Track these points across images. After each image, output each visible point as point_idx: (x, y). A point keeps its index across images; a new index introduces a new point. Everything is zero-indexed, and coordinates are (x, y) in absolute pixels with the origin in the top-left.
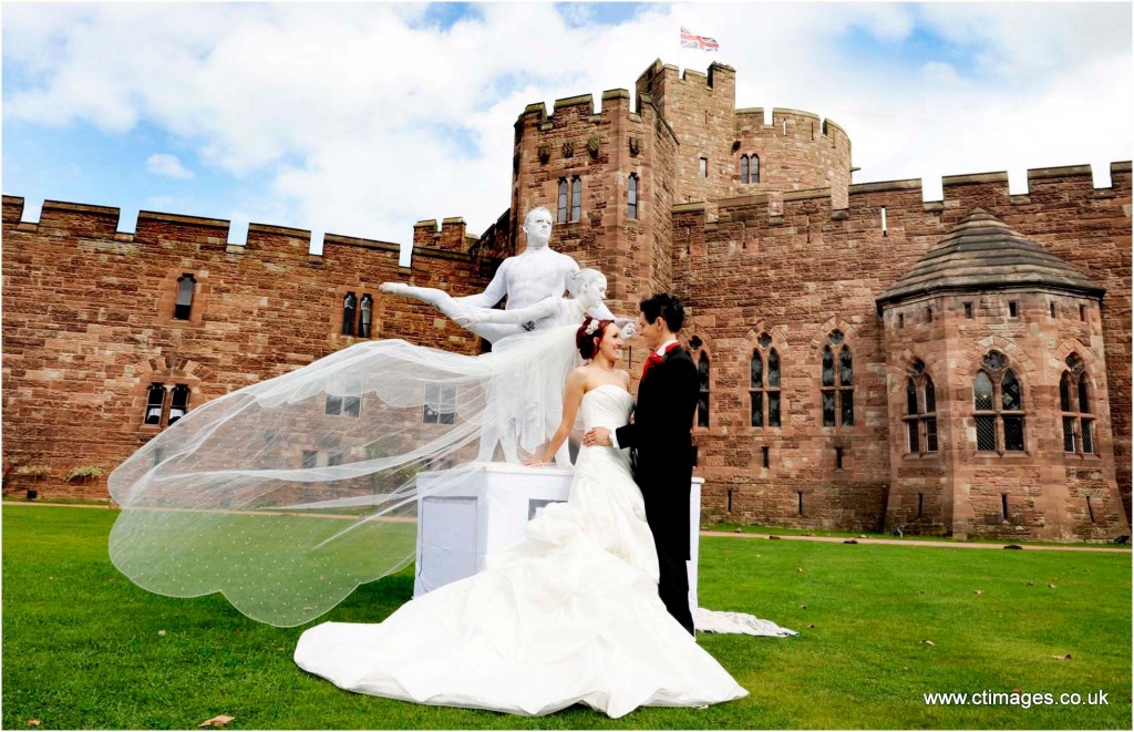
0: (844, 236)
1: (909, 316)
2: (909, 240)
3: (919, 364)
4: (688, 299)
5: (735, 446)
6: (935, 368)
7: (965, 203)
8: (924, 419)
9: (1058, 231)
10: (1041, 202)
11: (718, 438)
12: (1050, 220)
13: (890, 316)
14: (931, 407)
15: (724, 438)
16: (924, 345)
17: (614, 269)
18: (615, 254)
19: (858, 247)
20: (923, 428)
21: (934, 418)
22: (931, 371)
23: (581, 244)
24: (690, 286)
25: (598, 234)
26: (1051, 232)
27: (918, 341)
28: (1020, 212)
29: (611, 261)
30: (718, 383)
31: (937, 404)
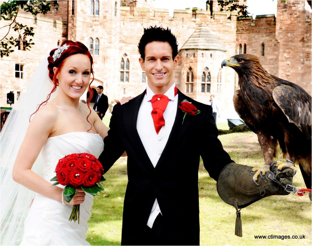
0: (172, 26)
1: (189, 55)
2: (188, 29)
3: (190, 69)
4: (123, 41)
5: (137, 88)
6: (195, 70)
7: (201, 20)
8: (191, 84)
9: (219, 31)
10: (216, 22)
11: (131, 86)
12: (217, 28)
13: (184, 54)
14: (192, 80)
15: (134, 86)
16: (192, 64)
17: (111, 34)
18: (111, 29)
19: (176, 30)
20: (190, 86)
21: (193, 84)
22: (194, 71)
23: (100, 24)
24: (124, 36)
25: (106, 21)
26: (217, 31)
27: (191, 62)
28: (212, 24)
29: (110, 31)
30: (133, 69)
31: (194, 80)
